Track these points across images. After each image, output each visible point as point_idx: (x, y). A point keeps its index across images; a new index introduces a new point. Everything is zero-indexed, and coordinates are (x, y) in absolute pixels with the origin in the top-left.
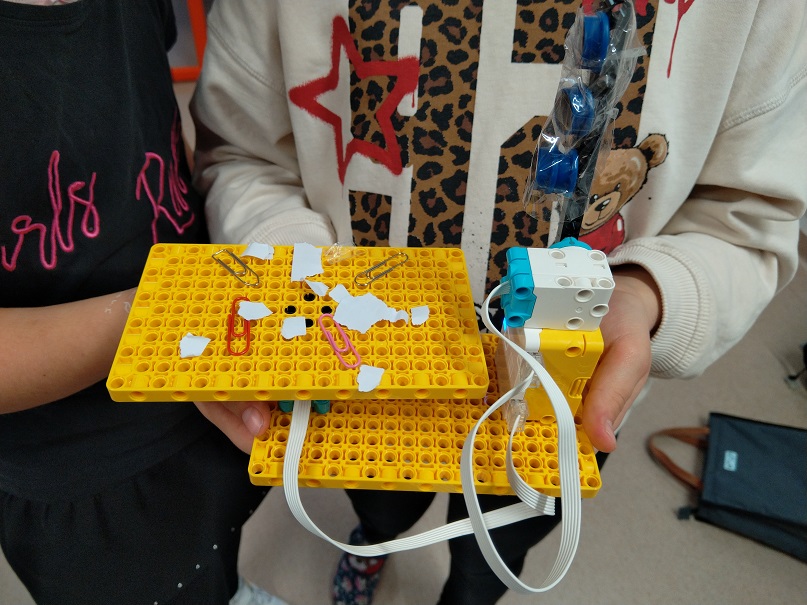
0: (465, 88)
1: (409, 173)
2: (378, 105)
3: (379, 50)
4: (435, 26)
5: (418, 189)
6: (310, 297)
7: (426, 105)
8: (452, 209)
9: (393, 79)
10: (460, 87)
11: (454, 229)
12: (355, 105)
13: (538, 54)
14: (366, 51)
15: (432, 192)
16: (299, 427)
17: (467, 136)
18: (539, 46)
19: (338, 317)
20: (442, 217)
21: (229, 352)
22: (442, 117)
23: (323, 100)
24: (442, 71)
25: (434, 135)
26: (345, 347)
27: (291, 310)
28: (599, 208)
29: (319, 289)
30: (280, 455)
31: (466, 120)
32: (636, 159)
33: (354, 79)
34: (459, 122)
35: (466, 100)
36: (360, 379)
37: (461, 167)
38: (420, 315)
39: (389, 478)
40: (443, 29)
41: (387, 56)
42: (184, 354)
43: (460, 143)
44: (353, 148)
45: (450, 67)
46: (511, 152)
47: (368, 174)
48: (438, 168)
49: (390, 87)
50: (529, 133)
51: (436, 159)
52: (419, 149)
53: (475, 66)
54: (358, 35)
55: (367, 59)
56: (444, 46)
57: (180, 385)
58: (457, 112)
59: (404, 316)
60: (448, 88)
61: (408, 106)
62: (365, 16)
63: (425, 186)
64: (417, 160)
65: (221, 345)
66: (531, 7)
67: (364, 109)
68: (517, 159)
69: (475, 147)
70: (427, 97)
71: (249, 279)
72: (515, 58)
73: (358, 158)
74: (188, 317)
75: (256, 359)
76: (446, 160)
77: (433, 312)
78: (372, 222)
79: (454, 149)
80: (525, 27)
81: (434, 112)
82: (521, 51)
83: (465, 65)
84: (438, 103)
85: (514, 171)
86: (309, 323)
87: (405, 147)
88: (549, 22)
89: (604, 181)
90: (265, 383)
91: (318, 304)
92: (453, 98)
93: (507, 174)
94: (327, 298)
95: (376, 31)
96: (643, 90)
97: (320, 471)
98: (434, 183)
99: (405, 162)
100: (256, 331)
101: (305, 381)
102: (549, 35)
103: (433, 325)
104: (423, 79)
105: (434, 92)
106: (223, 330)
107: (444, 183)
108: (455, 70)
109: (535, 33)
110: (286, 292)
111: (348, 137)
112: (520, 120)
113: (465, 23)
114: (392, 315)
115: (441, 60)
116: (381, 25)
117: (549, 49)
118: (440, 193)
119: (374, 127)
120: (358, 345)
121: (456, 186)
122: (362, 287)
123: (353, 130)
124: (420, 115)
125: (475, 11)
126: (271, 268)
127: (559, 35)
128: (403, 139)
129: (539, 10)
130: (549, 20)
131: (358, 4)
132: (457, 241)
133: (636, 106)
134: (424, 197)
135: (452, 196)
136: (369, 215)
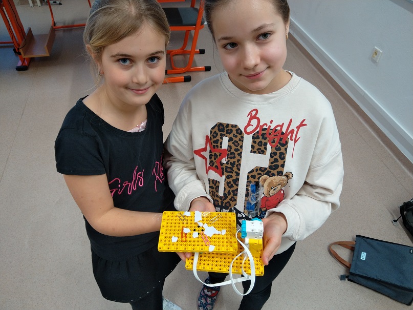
1: (224, 177)
2: (217, 159)
3: (217, 146)
4: (231, 142)
5: (226, 181)
6: (199, 227)
7: (229, 161)
8: (235, 187)
9: (221, 153)
10: (238, 157)
11: (235, 192)
12: (210, 158)
13: (257, 151)
14: (214, 146)
15: (230, 182)
16: (196, 258)
18: (257, 150)
19: (205, 232)
20: (232, 189)
21: (182, 241)
22: (233, 164)
23: (202, 153)
24: (233, 153)
25: (230, 168)
26: (206, 240)
27: (195, 230)
28: (275, 190)
29: (201, 224)
30: (192, 263)
31: (239, 165)
32: (284, 178)
33: (210, 152)
34: (237, 166)
35: (239, 161)
36: (209, 248)
37: (238, 177)
38: (224, 232)
39: (216, 270)
40: (233, 143)
41: (219, 148)
42: (173, 241)
43: (237, 171)
44: (210, 168)
45: (235, 152)
46: (250, 175)
47: (213, 175)
48: (232, 177)
49: (220, 156)
50: (255, 170)
51: (231, 174)
52: (227, 171)
53: (241, 152)
54: (212, 141)
55: (214, 148)
56: (234, 147)
57: (172, 249)
58: (237, 163)
59: (220, 232)
60: (234, 157)
61: (224, 160)
62: (214, 137)
63: (228, 180)
64: (226, 174)
65: (180, 239)
66: (255, 140)
67: (213, 159)
68: (252, 176)
69: (241, 172)
70: (229, 159)
71: (185, 221)
72: (251, 152)
73: (211, 171)
74: (173, 232)
75: (188, 243)
76: (234, 175)
77: (227, 231)
78: (215, 187)
79: (236, 172)
80: (254, 145)
81: (231, 163)
82: (253, 150)
83: (239, 152)
84: (232, 160)
85: (251, 179)
86: (199, 234)
87: (223, 171)
90: (190, 249)
91: (201, 229)
92: (236, 160)
93: (249, 180)
94: (203, 227)
95: (217, 142)
96: (284, 162)
97: (201, 268)
98: (230, 180)
99: (223, 174)
100: (188, 235)
101: (198, 249)
102: (260, 147)
103: (227, 235)
104: (228, 155)
105: (231, 158)
106: (180, 235)
107: (233, 180)
108: (236, 153)
109: (257, 146)
110: (193, 225)
111: (208, 165)
112: (253, 167)
113: (239, 142)
114: (217, 232)
115: (233, 150)
116: (218, 140)
117: (260, 151)
118: (232, 183)
119: (215, 164)
120: (209, 240)
121: (236, 181)
122: (211, 224)
123: (210, 164)
124: (227, 163)
125: (242, 139)
126: (190, 218)
127: (262, 148)
128: (223, 169)
129: (257, 141)
130: (260, 144)
131: (212, 134)
132: (236, 195)
133: (283, 166)
134: (228, 183)
135: (235, 183)
136: (214, 185)
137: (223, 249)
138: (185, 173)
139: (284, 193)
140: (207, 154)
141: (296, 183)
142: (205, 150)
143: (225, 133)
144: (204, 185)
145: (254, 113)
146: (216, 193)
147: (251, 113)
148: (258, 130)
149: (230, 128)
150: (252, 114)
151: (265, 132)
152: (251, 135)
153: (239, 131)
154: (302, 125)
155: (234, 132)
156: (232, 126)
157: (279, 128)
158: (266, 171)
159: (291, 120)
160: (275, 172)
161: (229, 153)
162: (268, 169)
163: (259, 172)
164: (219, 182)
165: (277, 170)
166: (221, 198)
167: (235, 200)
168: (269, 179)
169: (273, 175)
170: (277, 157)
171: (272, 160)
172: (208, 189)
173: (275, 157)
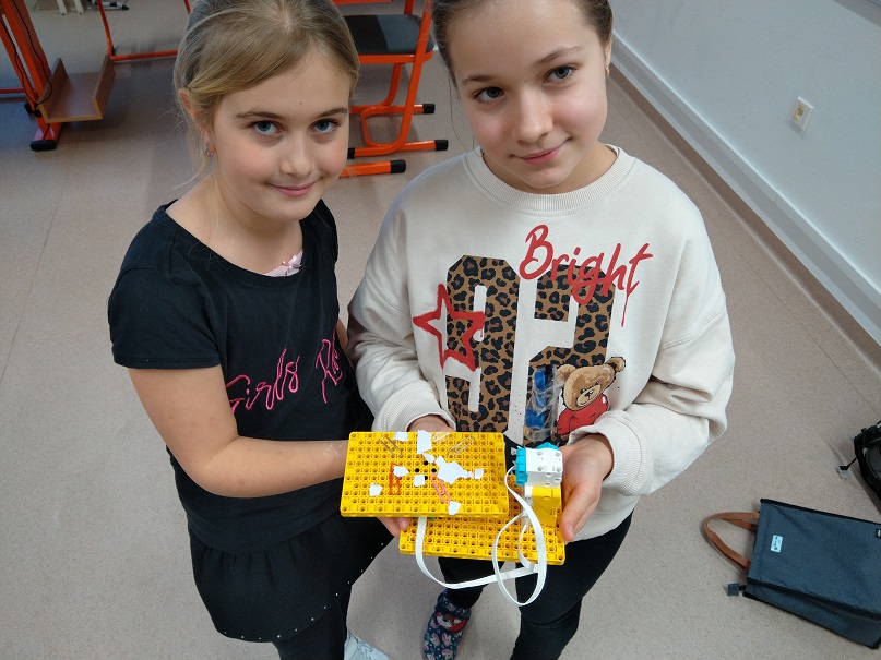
0: (510, 329)
1: (479, 371)
2: (462, 334)
3: (463, 306)
4: (493, 296)
5: (485, 380)
6: (426, 463)
7: (489, 336)
8: (504, 392)
9: (471, 321)
10: (507, 329)
11: (505, 403)
12: (449, 332)
13: (549, 314)
14: (456, 306)
15: (492, 382)
16: (421, 528)
17: (511, 355)
18: (549, 311)
19: (440, 475)
20: (498, 396)
21: (391, 493)
22: (498, 343)
23: (431, 323)
24: (497, 320)
25: (492, 351)
26: (443, 491)
27: (417, 470)
28: (588, 395)
29: (430, 459)
30: (413, 540)
31: (510, 346)
32: (607, 368)
33: (449, 318)
35: (510, 335)
36: (449, 508)
37: (509, 370)
38: (479, 474)
39: (464, 552)
40: (497, 298)
41: (467, 310)
42: (371, 494)
43: (508, 357)
44: (448, 354)
45: (501, 318)
46: (535, 365)
47: (456, 368)
48: (496, 370)
49: (469, 326)
50: (545, 355)
51: (494, 364)
52: (484, 359)
53: (515, 318)
54: (452, 296)
55: (457, 310)
56: (498, 307)
57: (371, 510)
58: (505, 341)
59: (470, 475)
60: (500, 329)
61: (479, 336)
62: (456, 287)
63: (488, 378)
64: (483, 365)
65: (387, 489)
66: (545, 290)
67: (454, 334)
69: (515, 360)
70: (489, 333)
71: (397, 452)
72: (536, 316)
73: (450, 359)
74: (371, 474)
75: (403, 497)
76: (500, 365)
77: (485, 472)
78: (459, 393)
79: (504, 360)
80: (542, 300)
81: (493, 340)
82: (540, 312)
83: (509, 318)
84: (496, 336)
86: (426, 478)
87: (477, 357)
88: (554, 299)
89: (587, 382)
90: (407, 510)
91: (430, 467)
92: (503, 334)
94: (434, 464)
95: (461, 296)
96: (607, 335)
97: (432, 549)
98: (494, 377)
99: (477, 365)
100: (403, 482)
101: (425, 509)
102: (554, 306)
103: (485, 479)
104: (487, 323)
105: (493, 330)
106: (387, 481)
107: (498, 377)
108: (504, 320)
109: (547, 304)
110: (415, 460)
111: (445, 347)
112: (540, 348)
113: (509, 296)
114: (465, 474)
115: (496, 314)
116: (464, 293)
117: (554, 313)
118: (497, 383)
119: (460, 345)
120: (449, 490)
121: (506, 379)
122: (451, 457)
123: (448, 344)
124: (485, 341)
125: (515, 290)
126: (407, 446)
127: (559, 306)
128: (476, 353)
129: (549, 292)
130: (555, 298)
131: (452, 280)
132: (507, 409)
133: (604, 343)
134: (488, 384)
135: (504, 386)
136: (458, 389)
137: (478, 510)
138: (396, 366)
139: (607, 402)
140: (441, 325)
141: (632, 380)
142: (436, 315)
143: (479, 277)
144: (436, 390)
145: (539, 233)
146: (463, 406)
147: (532, 233)
148: (549, 268)
149: (489, 266)
150: (535, 236)
151: (564, 273)
152: (535, 281)
153: (509, 273)
154: (642, 255)
155: (499, 275)
156: (495, 262)
157: (593, 264)
158: (568, 357)
159: (619, 246)
160: (588, 357)
161: (489, 319)
162: (573, 352)
163: (554, 357)
164: (468, 383)
165: (591, 353)
166: (473, 416)
167: (505, 420)
168: (576, 373)
169: (585, 363)
170: (591, 325)
171: (582, 332)
172: (445, 399)
173: (587, 326)
